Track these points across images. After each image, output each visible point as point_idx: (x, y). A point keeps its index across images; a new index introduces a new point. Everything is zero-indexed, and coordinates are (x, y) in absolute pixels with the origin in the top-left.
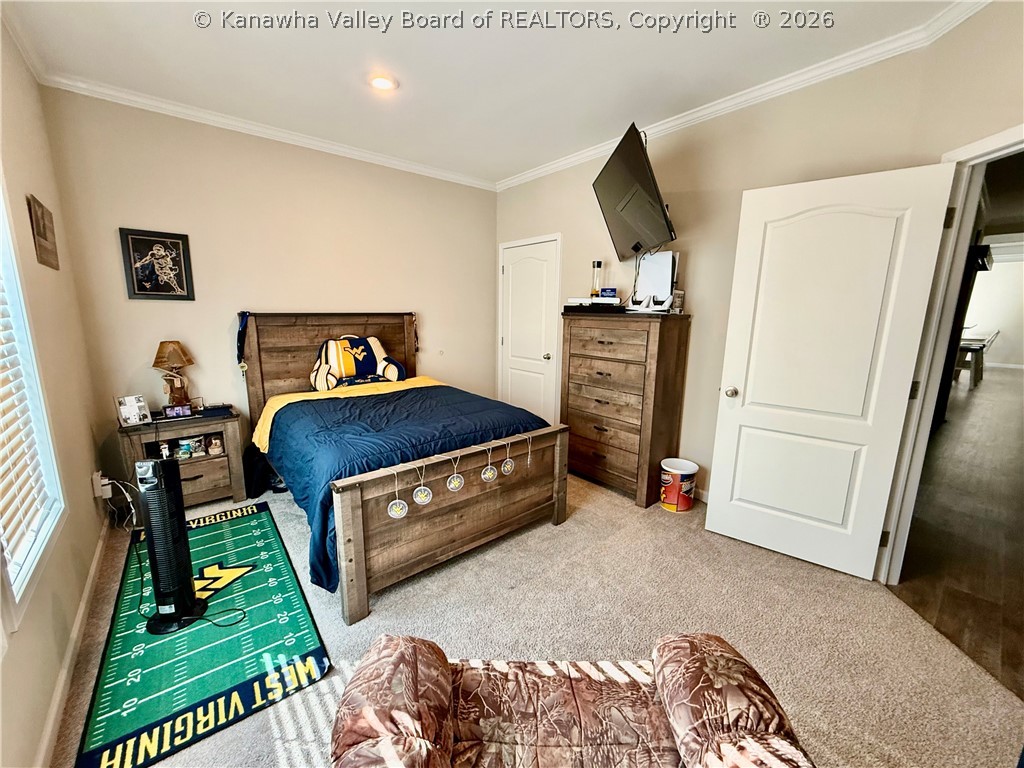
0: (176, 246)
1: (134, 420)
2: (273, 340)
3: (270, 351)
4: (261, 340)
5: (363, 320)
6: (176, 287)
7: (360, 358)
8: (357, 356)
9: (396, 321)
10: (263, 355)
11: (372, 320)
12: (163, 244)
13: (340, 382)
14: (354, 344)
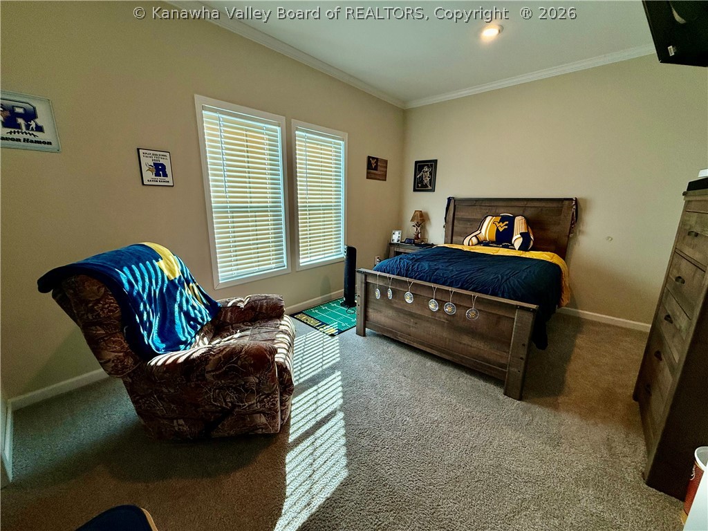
0: (432, 165)
1: (395, 241)
2: (462, 214)
3: (460, 220)
4: (456, 213)
5: (522, 204)
6: (428, 185)
7: (501, 230)
8: (500, 228)
9: (555, 205)
10: (455, 221)
11: (530, 204)
12: (427, 165)
13: (480, 243)
14: (503, 219)
